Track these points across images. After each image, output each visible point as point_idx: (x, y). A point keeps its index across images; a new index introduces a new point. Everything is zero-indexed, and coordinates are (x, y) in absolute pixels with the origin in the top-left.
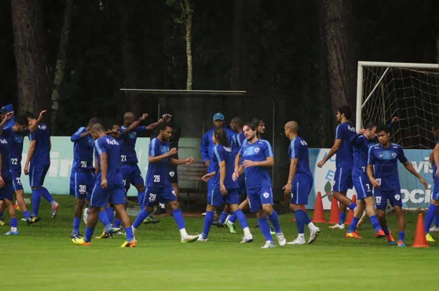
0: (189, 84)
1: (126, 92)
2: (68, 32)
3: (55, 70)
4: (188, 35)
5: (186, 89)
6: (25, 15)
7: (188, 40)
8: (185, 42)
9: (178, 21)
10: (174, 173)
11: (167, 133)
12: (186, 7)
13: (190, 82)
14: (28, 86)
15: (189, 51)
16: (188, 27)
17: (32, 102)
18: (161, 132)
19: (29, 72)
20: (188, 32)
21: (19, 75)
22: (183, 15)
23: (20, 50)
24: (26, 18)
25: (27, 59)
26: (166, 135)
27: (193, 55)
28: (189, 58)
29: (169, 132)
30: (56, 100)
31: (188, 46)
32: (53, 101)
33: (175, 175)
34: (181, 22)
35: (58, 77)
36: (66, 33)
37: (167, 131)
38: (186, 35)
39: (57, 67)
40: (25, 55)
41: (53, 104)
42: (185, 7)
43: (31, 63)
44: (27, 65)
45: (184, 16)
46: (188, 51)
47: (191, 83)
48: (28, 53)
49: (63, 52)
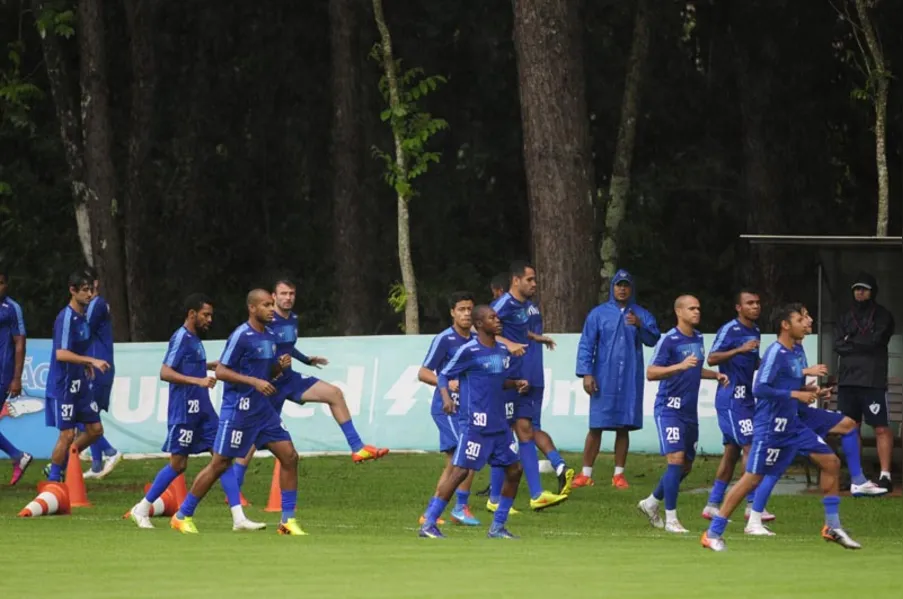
0: (882, 224)
1: (752, 242)
2: (633, 119)
3: (608, 198)
4: (878, 123)
5: (875, 235)
6: (546, 86)
7: (878, 135)
8: (874, 137)
9: (859, 94)
10: (878, 406)
11: (203, 316)
12: (875, 67)
13: (884, 220)
14: (553, 232)
15: (881, 157)
16: (880, 108)
17: (560, 264)
18: (192, 314)
19: (554, 203)
20: (880, 118)
21: (535, 209)
22: (869, 82)
23: (536, 158)
24: (548, 92)
25: (550, 177)
26: (202, 320)
27: (889, 163)
28: (882, 171)
29: (206, 315)
30: (612, 259)
31: (878, 146)
32: (603, 262)
33: (880, 411)
34: (865, 97)
35: (614, 213)
36: (629, 122)
37: (206, 311)
38: (875, 124)
39: (612, 192)
40: (547, 168)
41: (603, 267)
42: (873, 67)
43: (560, 184)
44: (552, 188)
45: (872, 85)
46: (879, 155)
47: (886, 222)
48: (552, 163)
49: (623, 160)
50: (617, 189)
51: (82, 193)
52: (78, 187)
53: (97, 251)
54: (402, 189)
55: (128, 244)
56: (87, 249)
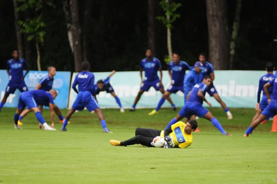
2: (241, 5)
14: (215, 39)
19: (216, 30)
30: (233, 48)
32: (231, 49)
36: (239, 6)
41: (231, 51)
48: (216, 18)
49: (237, 18)
50: (235, 26)
51: (70, 27)
52: (69, 25)
53: (74, 45)
54: (169, 26)
55: (84, 43)
56: (71, 44)
